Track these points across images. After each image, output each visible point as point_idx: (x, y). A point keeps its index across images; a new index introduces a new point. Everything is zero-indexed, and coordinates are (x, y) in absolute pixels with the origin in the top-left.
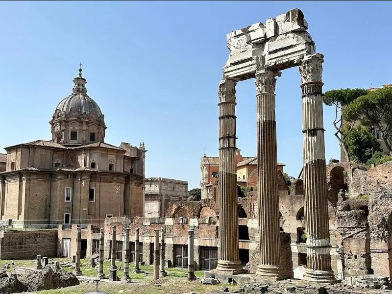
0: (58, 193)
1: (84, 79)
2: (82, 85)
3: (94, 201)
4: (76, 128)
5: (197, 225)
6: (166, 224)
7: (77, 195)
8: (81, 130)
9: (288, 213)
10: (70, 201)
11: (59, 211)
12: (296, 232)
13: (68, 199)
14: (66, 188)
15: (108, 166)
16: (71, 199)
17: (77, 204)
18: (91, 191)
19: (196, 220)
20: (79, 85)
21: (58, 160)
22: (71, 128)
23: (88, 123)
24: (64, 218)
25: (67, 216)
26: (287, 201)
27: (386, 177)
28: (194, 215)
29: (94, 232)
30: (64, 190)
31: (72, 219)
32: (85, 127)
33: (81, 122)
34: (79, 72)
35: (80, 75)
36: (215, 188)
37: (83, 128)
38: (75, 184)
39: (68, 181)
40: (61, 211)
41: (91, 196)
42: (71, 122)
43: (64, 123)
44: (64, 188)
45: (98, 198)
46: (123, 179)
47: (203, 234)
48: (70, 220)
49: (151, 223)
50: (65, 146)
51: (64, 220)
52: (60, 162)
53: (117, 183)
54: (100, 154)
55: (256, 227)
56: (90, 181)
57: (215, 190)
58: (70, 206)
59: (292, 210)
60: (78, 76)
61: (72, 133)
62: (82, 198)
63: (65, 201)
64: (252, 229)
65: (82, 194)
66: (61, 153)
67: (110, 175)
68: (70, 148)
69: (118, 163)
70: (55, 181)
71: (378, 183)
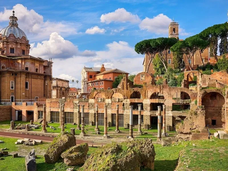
0: (6, 84)
1: (16, 18)
2: (15, 21)
3: (28, 89)
4: (14, 46)
5: (110, 102)
6: (89, 102)
7: (18, 86)
8: (17, 48)
9: (168, 96)
10: (14, 89)
11: (8, 95)
12: (172, 106)
13: (12, 88)
14: (11, 81)
15: (35, 70)
16: (14, 88)
17: (18, 91)
18: (26, 84)
19: (110, 100)
20: (13, 21)
21: (3, 64)
22: (10, 46)
23: (21, 44)
24: (11, 99)
25: (12, 98)
26: (168, 89)
27: (221, 78)
28: (108, 97)
29: (38, 107)
30: (10, 82)
31: (15, 99)
32: (19, 47)
33: (17, 43)
34: (13, 13)
35: (14, 15)
36: (123, 83)
37: (18, 47)
38: (17, 79)
39: (12, 77)
40: (9, 95)
41: (27, 87)
42: (10, 43)
43: (5, 43)
44: (10, 81)
45: (30, 87)
46: (43, 77)
47: (114, 107)
48: (14, 100)
49: (79, 102)
50: (8, 56)
51: (11, 100)
52: (5, 66)
53: (40, 79)
54: (31, 62)
55: (148, 103)
56: (26, 78)
57: (123, 84)
58: (14, 92)
59: (170, 95)
60: (12, 15)
61: (11, 49)
62: (21, 87)
63: (11, 89)
64: (146, 104)
65: (22, 85)
66: (5, 60)
67: (36, 75)
68: (11, 58)
69: (41, 69)
70: (4, 77)
71: (217, 81)
